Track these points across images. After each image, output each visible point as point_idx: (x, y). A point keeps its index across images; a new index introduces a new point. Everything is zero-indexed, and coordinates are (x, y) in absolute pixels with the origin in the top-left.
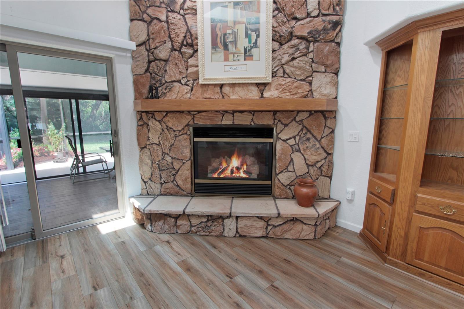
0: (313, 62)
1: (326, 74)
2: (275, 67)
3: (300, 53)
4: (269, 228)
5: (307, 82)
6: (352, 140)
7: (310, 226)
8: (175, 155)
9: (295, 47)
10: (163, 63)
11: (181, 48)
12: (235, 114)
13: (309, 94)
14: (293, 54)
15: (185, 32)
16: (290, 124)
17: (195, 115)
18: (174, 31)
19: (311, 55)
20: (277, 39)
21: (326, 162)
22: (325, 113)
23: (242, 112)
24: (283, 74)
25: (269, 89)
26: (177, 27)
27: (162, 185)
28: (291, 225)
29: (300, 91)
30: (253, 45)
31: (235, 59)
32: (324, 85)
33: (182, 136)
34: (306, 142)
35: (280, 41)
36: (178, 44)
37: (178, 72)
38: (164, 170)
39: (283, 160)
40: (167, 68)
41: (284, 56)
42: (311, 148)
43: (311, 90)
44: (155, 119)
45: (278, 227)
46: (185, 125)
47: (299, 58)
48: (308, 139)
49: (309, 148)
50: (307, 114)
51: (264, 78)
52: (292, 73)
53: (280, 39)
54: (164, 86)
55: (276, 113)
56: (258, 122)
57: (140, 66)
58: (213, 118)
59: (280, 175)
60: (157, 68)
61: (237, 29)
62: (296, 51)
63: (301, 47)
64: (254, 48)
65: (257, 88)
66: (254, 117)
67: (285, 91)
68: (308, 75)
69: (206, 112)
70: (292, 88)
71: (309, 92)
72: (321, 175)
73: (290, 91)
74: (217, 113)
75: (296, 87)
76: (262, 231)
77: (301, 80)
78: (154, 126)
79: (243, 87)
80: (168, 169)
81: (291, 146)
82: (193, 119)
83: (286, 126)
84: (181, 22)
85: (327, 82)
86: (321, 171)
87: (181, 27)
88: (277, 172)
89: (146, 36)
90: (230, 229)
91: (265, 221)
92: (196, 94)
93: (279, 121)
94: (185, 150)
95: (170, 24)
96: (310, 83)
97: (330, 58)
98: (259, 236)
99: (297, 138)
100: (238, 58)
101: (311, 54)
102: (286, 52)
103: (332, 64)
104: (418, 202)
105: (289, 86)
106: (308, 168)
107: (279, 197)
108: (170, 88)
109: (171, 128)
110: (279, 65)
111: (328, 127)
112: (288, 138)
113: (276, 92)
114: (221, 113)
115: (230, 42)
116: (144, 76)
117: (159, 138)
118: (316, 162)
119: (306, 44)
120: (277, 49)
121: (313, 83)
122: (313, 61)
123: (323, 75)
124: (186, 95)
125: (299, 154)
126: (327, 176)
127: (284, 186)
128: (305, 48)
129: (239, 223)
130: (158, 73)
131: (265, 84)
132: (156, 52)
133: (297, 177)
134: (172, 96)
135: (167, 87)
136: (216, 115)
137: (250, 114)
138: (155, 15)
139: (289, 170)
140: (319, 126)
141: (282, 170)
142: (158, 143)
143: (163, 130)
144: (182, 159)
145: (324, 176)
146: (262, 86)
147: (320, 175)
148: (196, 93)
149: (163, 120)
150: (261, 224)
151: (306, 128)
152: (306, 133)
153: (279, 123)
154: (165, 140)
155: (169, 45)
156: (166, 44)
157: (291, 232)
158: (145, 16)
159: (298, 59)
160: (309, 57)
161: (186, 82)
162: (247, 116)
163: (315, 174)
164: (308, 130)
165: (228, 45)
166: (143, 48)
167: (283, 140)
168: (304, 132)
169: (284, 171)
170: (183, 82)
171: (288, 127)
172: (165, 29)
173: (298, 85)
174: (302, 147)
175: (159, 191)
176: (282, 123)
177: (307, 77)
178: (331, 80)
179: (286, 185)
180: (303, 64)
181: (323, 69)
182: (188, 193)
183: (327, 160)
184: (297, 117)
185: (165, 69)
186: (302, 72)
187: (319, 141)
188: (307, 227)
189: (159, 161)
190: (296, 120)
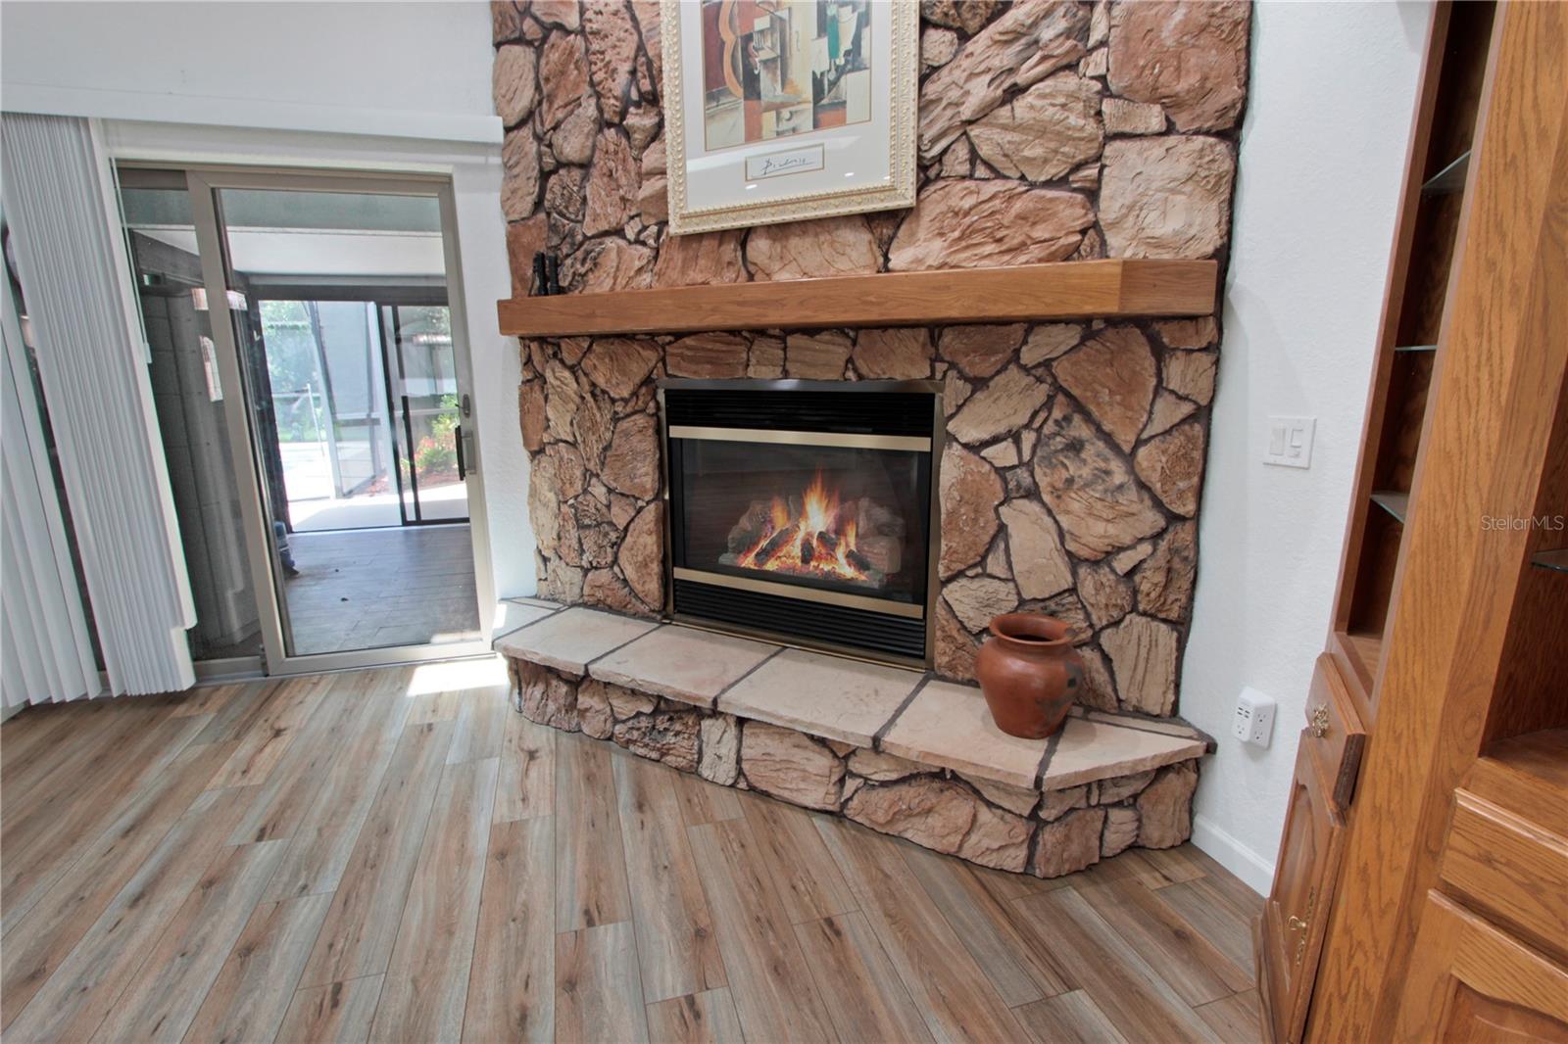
0: (1106, 92)
1: (1172, 140)
2: (934, 141)
3: (1044, 59)
4: (851, 785)
5: (1075, 190)
6: (1280, 460)
7: (1008, 817)
8: (615, 480)
9: (1024, 35)
10: (577, 174)
11: (623, 114)
12: (790, 340)
13: (1086, 241)
14: (1011, 71)
15: (632, 55)
16: (997, 378)
17: (667, 348)
18: (603, 60)
19: (1097, 63)
20: (946, 15)
21: (1159, 553)
22: (1157, 327)
23: (811, 330)
24: (968, 166)
25: (912, 234)
26: (609, 44)
27: (585, 575)
28: (931, 796)
29: (1040, 233)
30: (847, 62)
31: (785, 126)
32: (1159, 195)
33: (633, 418)
34: (1066, 457)
35: (958, 24)
36: (612, 101)
37: (617, 198)
38: (588, 527)
39: (967, 529)
40: (588, 192)
41: (971, 85)
42: (1087, 485)
43: (1095, 225)
44: (562, 361)
45: (882, 792)
46: (637, 380)
47: (1040, 85)
48: (1075, 447)
49: (1075, 487)
50: (1070, 336)
51: (883, 190)
52: (1005, 155)
53: (959, 15)
54: (580, 254)
55: (940, 335)
56: (871, 370)
57: (520, 193)
58: (722, 355)
59: (951, 586)
60: (562, 194)
61: (790, 9)
62: (1025, 55)
63: (1046, 33)
64: (852, 71)
65: (866, 236)
66: (858, 348)
67: (977, 239)
68: (1080, 157)
69: (699, 336)
70: (1006, 222)
71: (1083, 232)
72: (1134, 609)
73: (999, 235)
74: (732, 338)
75: (1022, 217)
76: (822, 791)
77: (1048, 184)
78: (558, 383)
79: (816, 235)
80: (598, 525)
81: (1001, 471)
82: (663, 360)
83: (981, 389)
84: (619, 21)
85: (1174, 180)
86: (1135, 592)
87: (619, 40)
88: (942, 573)
89: (532, 91)
90: (720, 757)
91: (835, 756)
92: (669, 271)
93: (952, 365)
94: (639, 465)
95: (590, 37)
96: (1092, 194)
97: (1193, 61)
98: (811, 805)
99: (1028, 439)
100: (791, 125)
101: (1099, 56)
102: (982, 67)
103: (1202, 87)
104: (1455, 839)
105: (992, 213)
106: (1074, 574)
107: (949, 674)
108: (595, 259)
109: (604, 392)
110: (949, 128)
111: (1172, 392)
112: (986, 436)
113: (938, 244)
114: (746, 338)
115: (765, 62)
116: (531, 223)
117: (572, 424)
118: (1110, 549)
119: (1075, 15)
120: (943, 62)
121: (1105, 192)
122: (1106, 87)
123: (1156, 149)
124: (639, 279)
125: (1032, 507)
126: (1162, 615)
127: (970, 632)
128: (1068, 34)
129: (746, 741)
130: (565, 211)
131: (896, 217)
132: (558, 138)
133: (1022, 602)
134: (601, 284)
135: (588, 253)
136: (729, 344)
137: (840, 340)
138: (550, 15)
139: (989, 571)
140: (1126, 387)
141: (963, 567)
142: (570, 439)
143: (583, 398)
144: (633, 496)
145: (1144, 614)
146: (885, 223)
147: (1128, 609)
148: (667, 268)
149: (583, 364)
150: (821, 762)
151: (1068, 395)
152: (1067, 419)
153: (949, 373)
154: (589, 429)
155: (589, 109)
156: (581, 109)
157: (930, 820)
158: (528, 25)
159: (1034, 88)
160: (1090, 72)
161: (640, 232)
162: (831, 347)
163: (1103, 600)
164: (1078, 406)
165: (757, 78)
166: (526, 132)
167: (966, 446)
168: (1057, 414)
169: (970, 573)
170: (630, 234)
171: (986, 393)
172: (577, 55)
173: (1031, 205)
174: (1048, 479)
175: (577, 590)
176: (962, 376)
177: (1078, 167)
178: (1192, 170)
179: (976, 630)
180: (1051, 110)
181: (1153, 118)
182: (654, 611)
183: (1163, 545)
184: (1024, 349)
185: (582, 194)
186: (1052, 145)
187: (1129, 458)
188: (995, 820)
189: (576, 497)
190: (1022, 362)
